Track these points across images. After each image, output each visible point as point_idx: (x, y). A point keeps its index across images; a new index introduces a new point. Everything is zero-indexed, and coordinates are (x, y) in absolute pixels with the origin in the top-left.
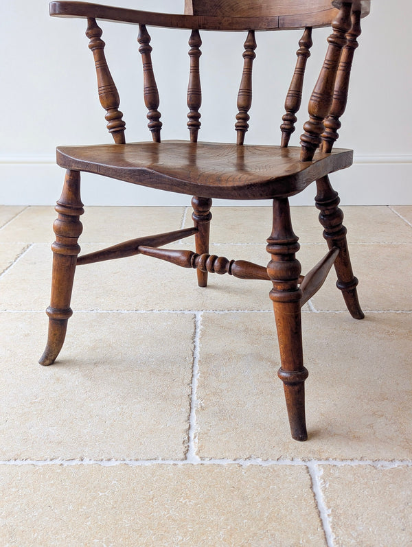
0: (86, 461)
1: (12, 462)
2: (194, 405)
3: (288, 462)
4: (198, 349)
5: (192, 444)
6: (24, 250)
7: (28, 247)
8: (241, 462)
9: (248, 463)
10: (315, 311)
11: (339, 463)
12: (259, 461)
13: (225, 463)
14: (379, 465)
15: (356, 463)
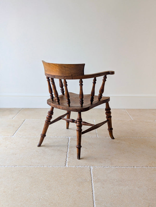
0: (45, 166)
1: (30, 166)
2: (67, 157)
3: (86, 167)
4: (69, 145)
5: (67, 164)
6: (24, 121)
7: (25, 120)
8: (76, 167)
9: (78, 167)
10: (98, 137)
11: (97, 167)
12: (80, 166)
13: (73, 167)
14: (105, 167)
15: (100, 167)
